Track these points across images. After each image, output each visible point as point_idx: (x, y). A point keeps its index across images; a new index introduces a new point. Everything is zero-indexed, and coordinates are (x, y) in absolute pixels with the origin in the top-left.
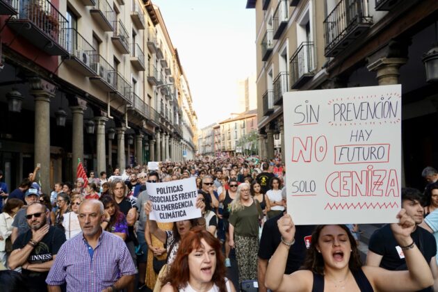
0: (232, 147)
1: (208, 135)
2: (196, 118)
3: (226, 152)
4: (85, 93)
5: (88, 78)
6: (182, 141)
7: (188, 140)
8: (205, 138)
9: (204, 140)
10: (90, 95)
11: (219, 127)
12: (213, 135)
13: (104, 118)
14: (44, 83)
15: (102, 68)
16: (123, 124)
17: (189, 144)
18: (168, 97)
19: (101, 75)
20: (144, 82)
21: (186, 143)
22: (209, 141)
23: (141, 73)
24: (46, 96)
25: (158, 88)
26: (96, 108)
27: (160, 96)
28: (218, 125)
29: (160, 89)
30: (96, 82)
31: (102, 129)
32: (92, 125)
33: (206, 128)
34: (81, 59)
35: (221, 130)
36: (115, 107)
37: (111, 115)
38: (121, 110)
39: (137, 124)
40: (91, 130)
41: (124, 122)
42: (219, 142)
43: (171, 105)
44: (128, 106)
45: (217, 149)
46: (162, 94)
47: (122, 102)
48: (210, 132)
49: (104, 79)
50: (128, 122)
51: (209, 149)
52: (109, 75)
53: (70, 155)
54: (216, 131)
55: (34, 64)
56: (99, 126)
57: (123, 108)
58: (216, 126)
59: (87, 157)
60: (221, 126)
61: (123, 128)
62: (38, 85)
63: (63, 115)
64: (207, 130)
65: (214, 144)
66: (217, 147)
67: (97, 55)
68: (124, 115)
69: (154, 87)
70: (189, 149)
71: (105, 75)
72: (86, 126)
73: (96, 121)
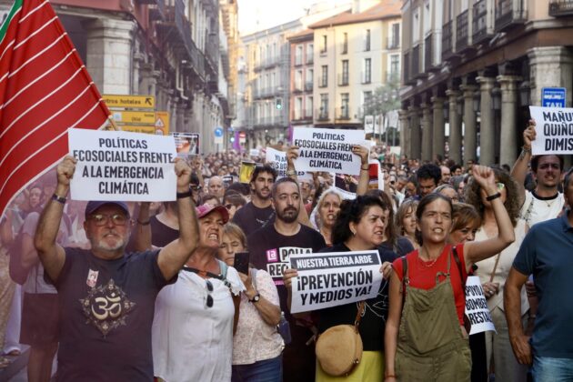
0: (352, 114)
8: (257, 70)
9: (252, 76)
11: (308, 38)
12: (284, 64)
22: (271, 82)
28: (307, 30)
35: (315, 51)
42: (309, 90)
45: (299, 115)
48: (275, 54)
54: (299, 52)
58: (296, 32)
60: (318, 34)
64: (263, 43)
66: (298, 109)
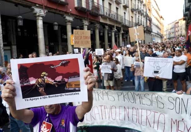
1: (172, 27)
2: (163, 19)
3: (183, 36)
4: (107, 24)
5: (108, 19)
6: (152, 33)
7: (156, 32)
8: (170, 29)
10: (109, 24)
11: (178, 22)
12: (174, 27)
13: (114, 30)
14: (97, 24)
15: (112, 15)
16: (121, 31)
17: (157, 34)
18: (142, 14)
19: (112, 17)
20: (129, 12)
21: (154, 34)
22: (173, 30)
23: (128, 9)
24: (98, 28)
25: (136, 12)
26: (111, 27)
27: (137, 15)
28: (178, 21)
29: (137, 12)
30: (110, 20)
31: (113, 34)
32: (110, 33)
33: (171, 24)
34: (106, 14)
35: (179, 24)
36: (117, 25)
37: (116, 29)
38: (120, 26)
39: (127, 30)
40: (110, 35)
41: (121, 30)
42: (179, 31)
43: (144, 17)
44: (122, 24)
45: (177, 35)
46: (139, 14)
47: (120, 23)
48: (173, 26)
49: (113, 18)
50: (123, 30)
51: (172, 35)
52: (114, 16)
53: (104, 43)
54: (177, 25)
55: (94, 20)
56: (112, 33)
57: (120, 25)
58: (177, 22)
59: (109, 44)
61: (121, 33)
62: (96, 25)
63: (102, 32)
65: (175, 32)
66: (177, 34)
67: (110, 10)
68: (121, 28)
69: (134, 12)
70: (158, 37)
71: (113, 16)
72: (108, 34)
73: (111, 32)
